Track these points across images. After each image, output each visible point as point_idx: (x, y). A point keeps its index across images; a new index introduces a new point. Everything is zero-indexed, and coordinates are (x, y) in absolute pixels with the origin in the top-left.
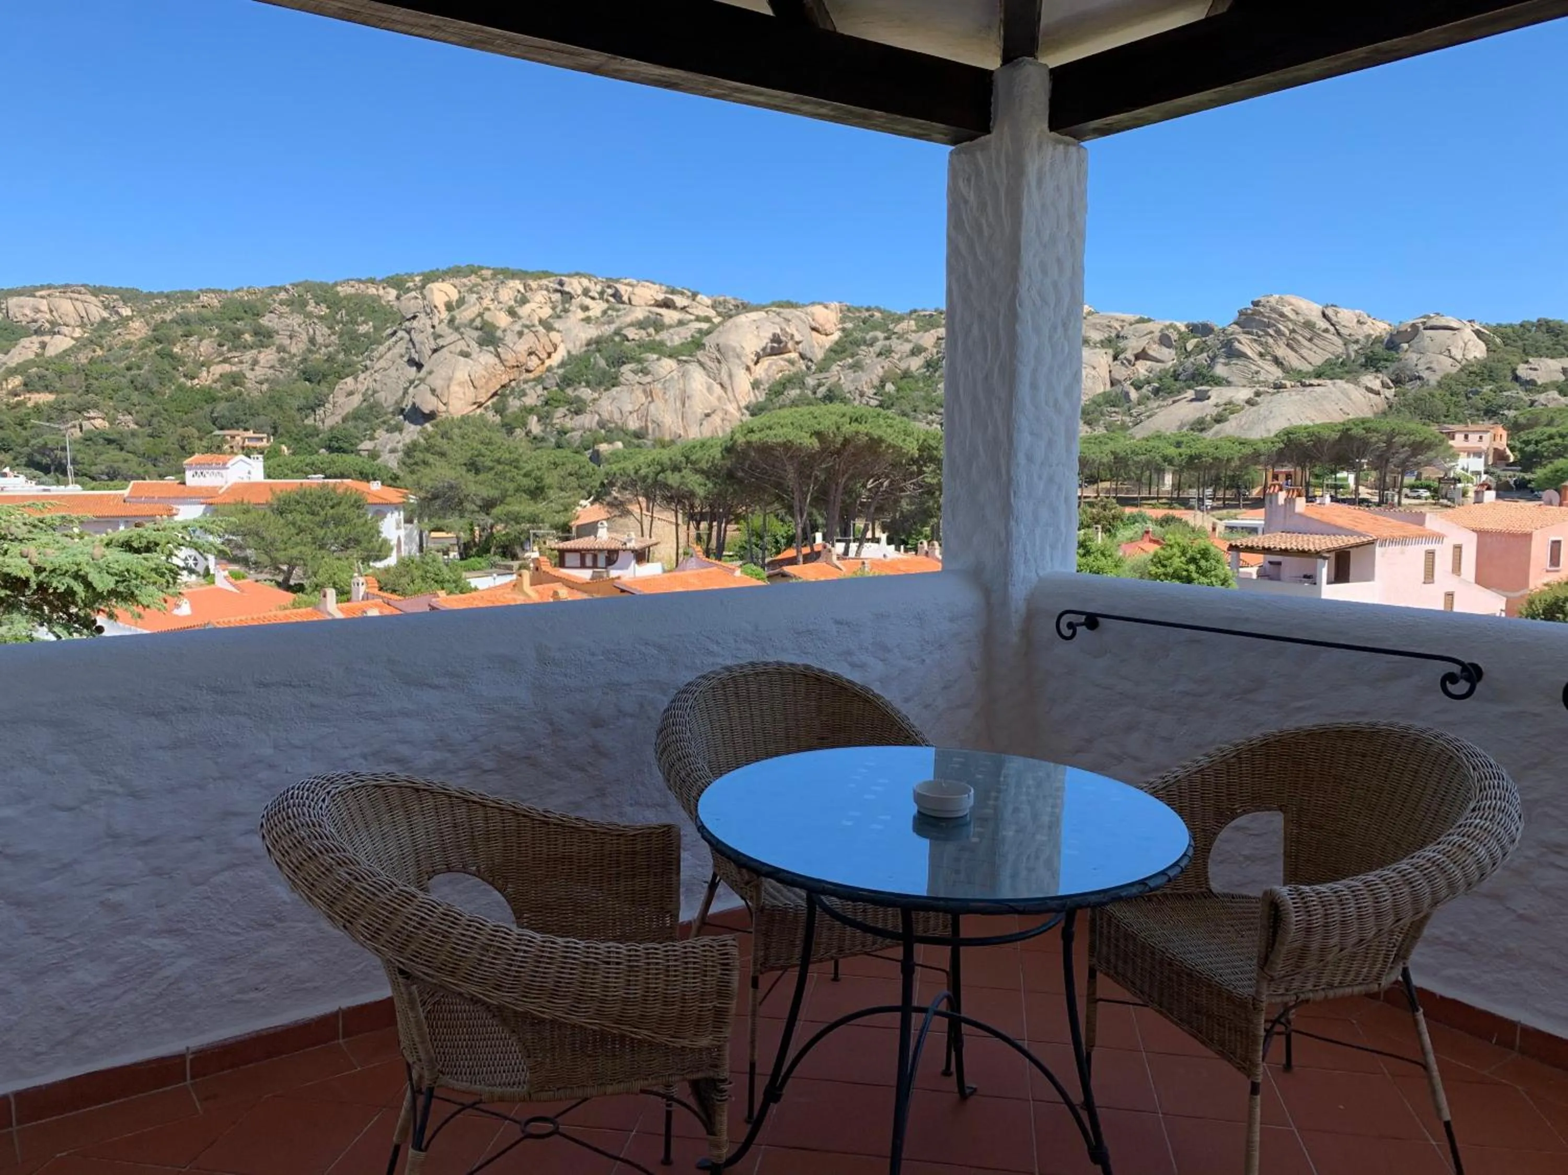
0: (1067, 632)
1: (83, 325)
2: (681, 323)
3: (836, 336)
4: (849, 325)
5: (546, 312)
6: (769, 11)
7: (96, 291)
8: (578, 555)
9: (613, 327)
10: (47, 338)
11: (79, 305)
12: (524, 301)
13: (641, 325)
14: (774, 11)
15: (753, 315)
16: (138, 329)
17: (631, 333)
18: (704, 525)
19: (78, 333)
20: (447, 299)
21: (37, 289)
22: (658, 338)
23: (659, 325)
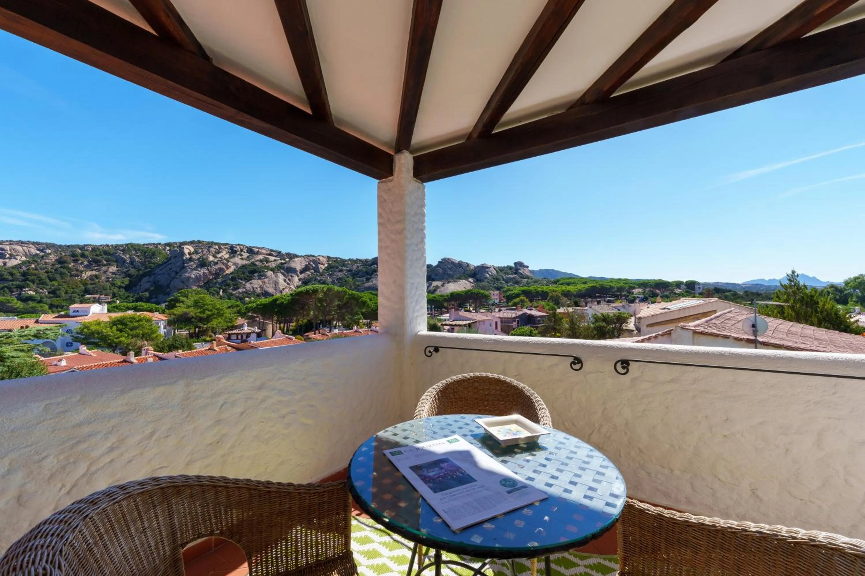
0: (429, 354)
1: (26, 256)
2: (275, 260)
3: (326, 265)
4: (331, 262)
5: (227, 256)
6: (311, 113)
7: (34, 243)
8: (236, 335)
9: (251, 262)
10: (7, 260)
11: (25, 248)
12: (219, 253)
13: (261, 261)
14: (312, 112)
15: (299, 259)
16: (53, 258)
17: (257, 263)
18: (282, 325)
19: (24, 258)
20: (189, 251)
21: (5, 242)
22: (267, 265)
23: (267, 261)
